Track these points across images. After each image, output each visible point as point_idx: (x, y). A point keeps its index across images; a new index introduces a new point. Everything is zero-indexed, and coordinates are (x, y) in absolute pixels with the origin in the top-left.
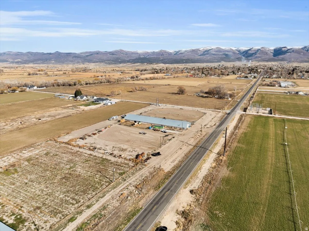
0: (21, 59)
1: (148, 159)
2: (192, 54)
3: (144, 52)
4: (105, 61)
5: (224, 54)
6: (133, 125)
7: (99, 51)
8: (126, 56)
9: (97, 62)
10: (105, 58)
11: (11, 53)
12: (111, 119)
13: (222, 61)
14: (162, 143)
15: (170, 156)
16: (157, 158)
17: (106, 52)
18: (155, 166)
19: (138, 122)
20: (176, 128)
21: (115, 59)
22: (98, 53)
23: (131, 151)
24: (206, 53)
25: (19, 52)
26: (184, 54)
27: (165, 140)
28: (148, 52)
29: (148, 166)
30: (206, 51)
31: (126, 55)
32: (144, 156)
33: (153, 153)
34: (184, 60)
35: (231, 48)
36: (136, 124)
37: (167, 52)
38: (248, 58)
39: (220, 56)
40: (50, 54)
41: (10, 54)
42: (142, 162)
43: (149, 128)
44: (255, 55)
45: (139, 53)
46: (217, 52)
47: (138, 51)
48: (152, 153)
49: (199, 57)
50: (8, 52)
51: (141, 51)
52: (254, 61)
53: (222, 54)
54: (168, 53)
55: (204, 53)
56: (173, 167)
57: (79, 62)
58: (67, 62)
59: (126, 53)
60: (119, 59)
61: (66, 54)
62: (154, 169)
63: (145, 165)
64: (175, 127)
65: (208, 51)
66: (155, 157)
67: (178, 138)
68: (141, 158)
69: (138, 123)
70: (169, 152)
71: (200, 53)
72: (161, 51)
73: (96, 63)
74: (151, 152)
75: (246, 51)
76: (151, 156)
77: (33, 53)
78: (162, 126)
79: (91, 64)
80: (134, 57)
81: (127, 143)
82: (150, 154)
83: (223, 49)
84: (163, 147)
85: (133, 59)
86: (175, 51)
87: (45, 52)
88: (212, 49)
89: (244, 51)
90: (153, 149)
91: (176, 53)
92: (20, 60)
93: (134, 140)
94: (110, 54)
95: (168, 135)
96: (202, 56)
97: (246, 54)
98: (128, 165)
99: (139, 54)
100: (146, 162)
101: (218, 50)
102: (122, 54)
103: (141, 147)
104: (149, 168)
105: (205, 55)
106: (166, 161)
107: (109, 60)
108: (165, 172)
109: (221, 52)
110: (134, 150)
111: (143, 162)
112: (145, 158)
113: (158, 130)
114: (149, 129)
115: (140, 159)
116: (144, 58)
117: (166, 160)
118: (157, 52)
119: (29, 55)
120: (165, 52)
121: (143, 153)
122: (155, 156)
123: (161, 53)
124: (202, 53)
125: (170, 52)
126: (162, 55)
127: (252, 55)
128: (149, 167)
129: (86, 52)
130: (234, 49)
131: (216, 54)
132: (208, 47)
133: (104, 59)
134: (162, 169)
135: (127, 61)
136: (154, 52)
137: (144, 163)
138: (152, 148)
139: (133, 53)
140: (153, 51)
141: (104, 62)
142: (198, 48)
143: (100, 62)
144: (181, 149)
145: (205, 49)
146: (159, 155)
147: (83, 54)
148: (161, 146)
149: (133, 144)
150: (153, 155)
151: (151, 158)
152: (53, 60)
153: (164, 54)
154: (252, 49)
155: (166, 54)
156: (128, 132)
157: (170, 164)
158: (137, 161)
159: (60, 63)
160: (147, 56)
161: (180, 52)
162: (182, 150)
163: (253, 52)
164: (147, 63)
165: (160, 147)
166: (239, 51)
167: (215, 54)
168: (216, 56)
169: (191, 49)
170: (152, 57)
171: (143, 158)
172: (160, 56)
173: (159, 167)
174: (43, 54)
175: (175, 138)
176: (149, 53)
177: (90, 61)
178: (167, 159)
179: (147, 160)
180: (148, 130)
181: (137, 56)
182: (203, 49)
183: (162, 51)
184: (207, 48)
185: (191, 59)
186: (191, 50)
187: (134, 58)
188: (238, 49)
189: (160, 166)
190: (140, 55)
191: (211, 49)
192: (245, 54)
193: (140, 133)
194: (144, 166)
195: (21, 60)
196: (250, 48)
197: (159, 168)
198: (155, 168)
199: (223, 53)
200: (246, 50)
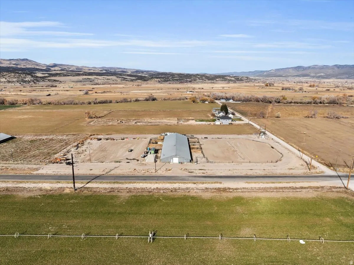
25: (324, 66)
41: (315, 68)
77: (340, 66)
92: (322, 74)
119: (335, 68)
195: (324, 74)
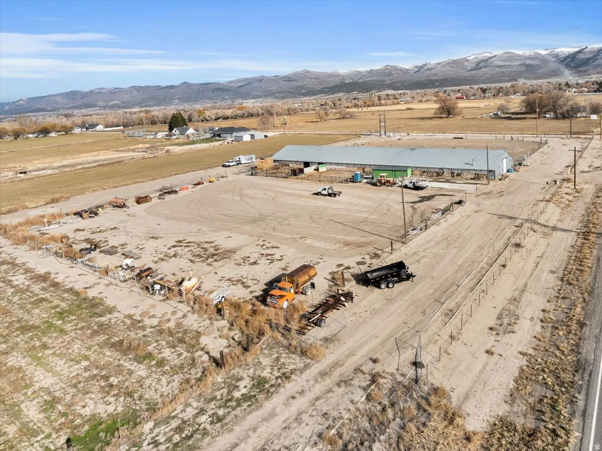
0: (119, 100)
1: (334, 302)
2: (452, 69)
3: (351, 73)
4: (274, 94)
5: (522, 65)
6: (296, 173)
7: (263, 76)
8: (315, 82)
9: (259, 97)
10: (274, 88)
11: (102, 91)
12: (231, 164)
13: (520, 78)
14: (411, 222)
15: (467, 282)
16: (390, 301)
17: (276, 76)
18: (375, 361)
19: (314, 167)
20: (458, 175)
21: (293, 89)
22: (260, 80)
23: (252, 260)
24: (481, 64)
25: (116, 88)
26: (435, 70)
27: (422, 215)
28: (359, 72)
29: (330, 357)
30: (482, 61)
31: (316, 80)
32: (313, 286)
33: (364, 269)
34: (436, 81)
35: (537, 51)
36: (306, 170)
37: (399, 68)
38: (580, 69)
39: (514, 69)
40: (172, 87)
41: (101, 93)
42: (289, 330)
43: (353, 180)
44: (593, 62)
45: (341, 74)
46: (506, 61)
47: (339, 71)
48: (357, 270)
49: (469, 73)
50: (97, 89)
51: (345, 71)
52: (594, 74)
53: (520, 65)
54: (401, 70)
55: (477, 65)
56: (522, 377)
57: (226, 99)
58: (203, 101)
59: (316, 75)
60: (303, 88)
61: (201, 86)
62: (369, 398)
63: (303, 353)
64: (456, 172)
65: (486, 61)
66: (376, 290)
67: (478, 204)
68: (288, 298)
69: (315, 170)
70: (460, 262)
71: (469, 66)
72: (386, 68)
73: (257, 98)
74: (353, 264)
75: (572, 55)
76: (351, 286)
77: (141, 87)
78: (403, 170)
79: (247, 101)
80: (333, 82)
81: (248, 228)
82: (347, 275)
83: (519, 56)
84: (418, 241)
85: (330, 86)
86: (416, 65)
87: (163, 85)
88: (496, 56)
89: (568, 56)
90: (364, 250)
91: (417, 69)
92: (117, 102)
93: (286, 215)
94: (285, 80)
95: (433, 197)
96: (473, 72)
97: (572, 62)
98: (191, 348)
99: (341, 77)
100: (317, 323)
101: (508, 57)
102: (308, 79)
103: (308, 241)
104: (328, 382)
105: (480, 68)
106: (456, 321)
107: (282, 93)
108: (470, 428)
109: (515, 60)
110: (268, 255)
111: (294, 326)
112: (314, 297)
113: (389, 182)
114: (353, 182)
115: (285, 305)
116: (352, 82)
117: (450, 314)
118: (379, 70)
119: (134, 91)
120: (396, 69)
121: (304, 268)
122: (376, 283)
123: (386, 71)
124: (475, 65)
125: (405, 69)
126: (390, 74)
127: (586, 62)
128: (336, 365)
129: (239, 81)
130: (543, 52)
131: (504, 66)
132: (486, 53)
133: (272, 91)
134: (436, 390)
135: (318, 90)
136: (372, 70)
137: (301, 331)
138: (359, 247)
139: (329, 76)
140: (371, 68)
141: (273, 96)
142: (464, 57)
143: (265, 96)
144: (518, 245)
145: (480, 57)
146: (401, 280)
147: (233, 84)
148: (405, 235)
149: (274, 229)
150: (364, 280)
151: (349, 296)
152: (177, 99)
153: (393, 72)
154: (585, 50)
155: (398, 73)
156: (272, 191)
157: (490, 341)
158: (259, 321)
159: (189, 103)
160: (358, 80)
161: (426, 68)
162: (530, 252)
163: (588, 56)
164: (360, 92)
165: (404, 238)
166: (557, 56)
167: (502, 66)
168: (505, 70)
169: (450, 60)
170: (368, 79)
171: (301, 297)
172: (386, 78)
173: (411, 372)
174: (159, 88)
175: (466, 204)
176: (361, 73)
177: (246, 96)
178: (458, 306)
179: (324, 312)
180: (351, 184)
181: (337, 81)
182: (476, 58)
183: (389, 68)
184: (485, 55)
185: (452, 79)
186: (449, 62)
187: (333, 84)
188: (552, 53)
189: (416, 364)
190: (343, 77)
191: (493, 57)
192: (570, 61)
193: (317, 194)
194: (293, 362)
195: (119, 102)
196: (578, 47)
197: (408, 389)
198: (373, 380)
199: (520, 63)
200: (571, 53)
